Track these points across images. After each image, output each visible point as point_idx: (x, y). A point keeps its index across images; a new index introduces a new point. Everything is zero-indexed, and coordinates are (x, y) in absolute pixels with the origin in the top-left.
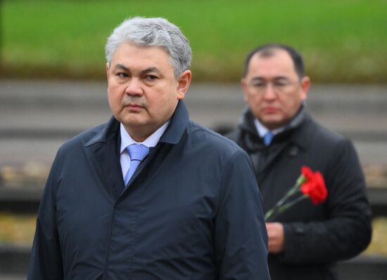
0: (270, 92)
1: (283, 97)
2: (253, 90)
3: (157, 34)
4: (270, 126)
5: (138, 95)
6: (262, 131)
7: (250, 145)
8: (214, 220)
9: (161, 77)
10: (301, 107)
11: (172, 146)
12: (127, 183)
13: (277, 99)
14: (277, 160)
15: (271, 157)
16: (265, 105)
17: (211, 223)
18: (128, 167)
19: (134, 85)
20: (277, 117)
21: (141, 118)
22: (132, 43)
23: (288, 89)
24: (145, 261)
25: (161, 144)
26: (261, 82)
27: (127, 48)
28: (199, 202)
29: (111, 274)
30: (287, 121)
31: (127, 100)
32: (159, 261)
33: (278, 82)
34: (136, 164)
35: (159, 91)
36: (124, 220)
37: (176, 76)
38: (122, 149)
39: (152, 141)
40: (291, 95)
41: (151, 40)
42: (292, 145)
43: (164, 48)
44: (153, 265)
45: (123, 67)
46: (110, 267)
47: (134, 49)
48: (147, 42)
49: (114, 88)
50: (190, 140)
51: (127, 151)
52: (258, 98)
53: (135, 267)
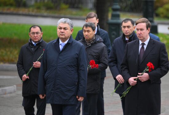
0: (36, 35)
1: (38, 36)
2: (32, 35)
3: (67, 21)
4: (35, 42)
5: (63, 32)
6: (34, 43)
7: (31, 46)
8: (78, 58)
9: (68, 29)
10: (42, 38)
11: (70, 43)
12: (61, 50)
13: (37, 36)
14: (37, 49)
15: (36, 49)
16: (35, 38)
17: (77, 58)
18: (61, 47)
19: (62, 30)
20: (37, 40)
21: (63, 37)
22: (62, 22)
23: (39, 34)
24: (65, 65)
25: (68, 43)
26: (34, 33)
27: (61, 24)
28: (75, 54)
29: (58, 68)
30: (39, 41)
31: (61, 33)
32: (68, 65)
33: (37, 33)
34: (63, 47)
35: (67, 32)
36: (60, 57)
37: (71, 29)
38: (60, 44)
39: (66, 42)
40: (40, 36)
41: (66, 22)
42: (40, 46)
43: (68, 24)
44: (66, 66)
45: (60, 27)
46: (58, 66)
47: (62, 24)
48: (65, 22)
49: (58, 31)
50: (73, 43)
51: (61, 44)
52: (33, 36)
53: (63, 67)
